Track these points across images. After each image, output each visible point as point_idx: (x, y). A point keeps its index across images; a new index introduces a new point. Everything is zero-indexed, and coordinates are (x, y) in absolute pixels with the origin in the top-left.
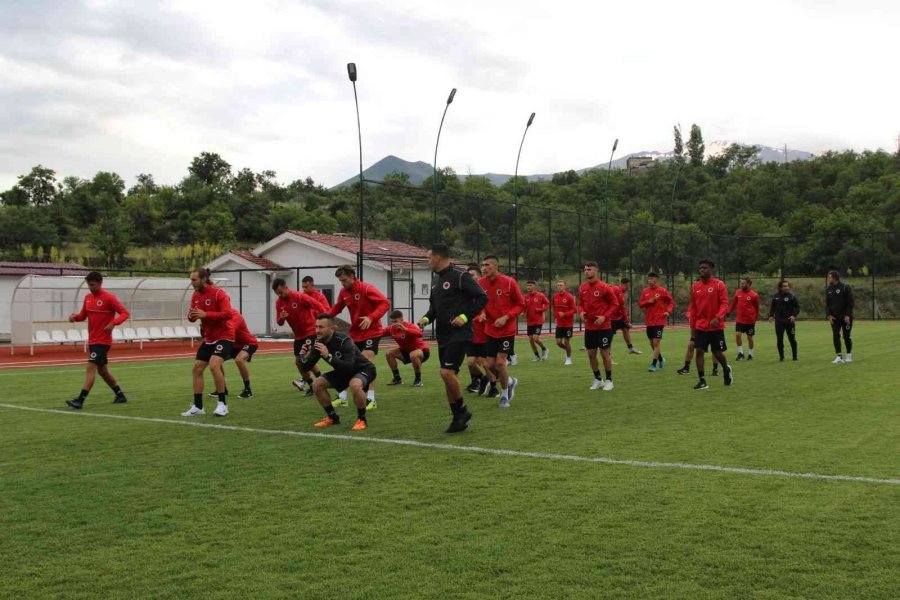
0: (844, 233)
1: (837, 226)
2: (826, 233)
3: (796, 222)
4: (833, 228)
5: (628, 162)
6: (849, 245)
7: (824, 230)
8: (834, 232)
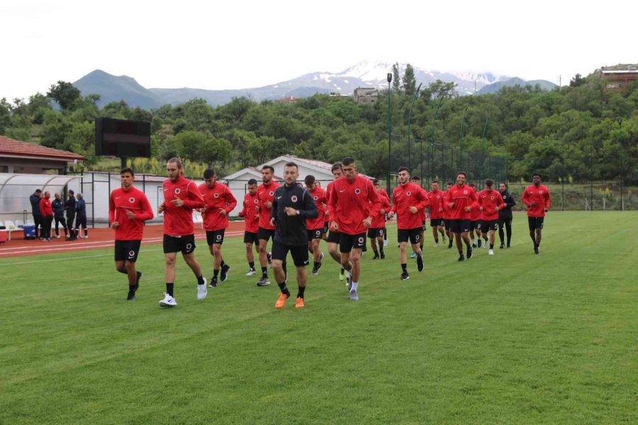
0: (551, 154)
1: (546, 149)
2: (538, 153)
3: (513, 145)
4: (543, 151)
5: (356, 91)
6: (556, 162)
7: (537, 152)
8: (544, 153)
